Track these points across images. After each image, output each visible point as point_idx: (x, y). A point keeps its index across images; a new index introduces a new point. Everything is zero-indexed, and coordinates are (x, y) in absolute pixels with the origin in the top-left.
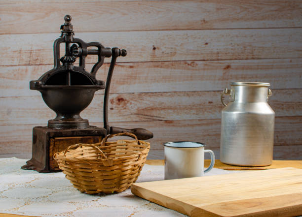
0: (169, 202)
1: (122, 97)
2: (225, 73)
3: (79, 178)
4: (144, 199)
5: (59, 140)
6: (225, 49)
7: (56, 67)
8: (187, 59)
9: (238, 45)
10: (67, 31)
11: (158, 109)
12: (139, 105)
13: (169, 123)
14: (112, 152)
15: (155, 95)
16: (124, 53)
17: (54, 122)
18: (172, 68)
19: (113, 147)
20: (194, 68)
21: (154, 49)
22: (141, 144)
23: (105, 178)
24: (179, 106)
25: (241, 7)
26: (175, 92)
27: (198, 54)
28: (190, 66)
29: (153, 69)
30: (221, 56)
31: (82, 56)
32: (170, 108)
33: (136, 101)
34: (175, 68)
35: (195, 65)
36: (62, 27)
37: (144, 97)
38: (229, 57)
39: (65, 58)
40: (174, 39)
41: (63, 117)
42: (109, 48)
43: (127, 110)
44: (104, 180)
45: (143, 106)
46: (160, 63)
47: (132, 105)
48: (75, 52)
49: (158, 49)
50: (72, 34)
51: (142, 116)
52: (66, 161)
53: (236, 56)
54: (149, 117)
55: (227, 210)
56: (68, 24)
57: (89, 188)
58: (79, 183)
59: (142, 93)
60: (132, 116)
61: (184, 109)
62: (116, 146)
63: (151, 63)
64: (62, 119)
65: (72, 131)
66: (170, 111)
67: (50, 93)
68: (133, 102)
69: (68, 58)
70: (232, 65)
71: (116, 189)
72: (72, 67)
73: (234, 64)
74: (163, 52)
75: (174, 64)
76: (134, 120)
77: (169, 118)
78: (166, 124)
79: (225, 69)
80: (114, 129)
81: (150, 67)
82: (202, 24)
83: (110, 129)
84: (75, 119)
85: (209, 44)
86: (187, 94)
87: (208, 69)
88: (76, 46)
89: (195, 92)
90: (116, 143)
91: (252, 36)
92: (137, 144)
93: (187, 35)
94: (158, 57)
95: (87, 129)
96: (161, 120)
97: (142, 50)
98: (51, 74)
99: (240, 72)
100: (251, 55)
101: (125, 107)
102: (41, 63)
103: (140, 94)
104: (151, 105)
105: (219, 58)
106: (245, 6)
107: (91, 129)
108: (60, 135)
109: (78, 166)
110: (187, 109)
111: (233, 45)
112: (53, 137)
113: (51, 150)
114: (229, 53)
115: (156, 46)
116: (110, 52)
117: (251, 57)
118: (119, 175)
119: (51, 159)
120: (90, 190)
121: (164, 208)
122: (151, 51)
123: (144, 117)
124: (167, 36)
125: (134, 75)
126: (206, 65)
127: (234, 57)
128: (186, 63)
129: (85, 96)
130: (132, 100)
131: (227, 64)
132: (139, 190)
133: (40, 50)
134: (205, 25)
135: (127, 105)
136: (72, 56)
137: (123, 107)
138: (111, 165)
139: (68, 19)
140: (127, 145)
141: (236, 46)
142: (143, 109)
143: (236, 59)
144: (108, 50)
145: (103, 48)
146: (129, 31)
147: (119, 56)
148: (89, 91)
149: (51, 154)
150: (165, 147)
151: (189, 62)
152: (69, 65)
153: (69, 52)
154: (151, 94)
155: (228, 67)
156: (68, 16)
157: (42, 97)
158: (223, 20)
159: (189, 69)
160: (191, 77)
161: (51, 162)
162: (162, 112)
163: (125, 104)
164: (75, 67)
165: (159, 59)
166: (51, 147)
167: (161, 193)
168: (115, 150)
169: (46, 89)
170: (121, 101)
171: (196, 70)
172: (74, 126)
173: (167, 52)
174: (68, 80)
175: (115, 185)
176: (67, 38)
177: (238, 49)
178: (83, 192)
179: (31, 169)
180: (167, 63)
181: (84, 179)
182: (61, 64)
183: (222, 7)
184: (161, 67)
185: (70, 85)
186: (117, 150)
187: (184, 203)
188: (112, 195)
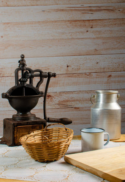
0: (88, 168)
1: (50, 95)
2: (109, 79)
3: (35, 153)
4: (72, 165)
5: (20, 128)
6: (108, 66)
7: (16, 85)
8: (86, 72)
9: (115, 63)
10: (22, 63)
11: (71, 101)
12: (59, 99)
13: (77, 109)
14: (51, 135)
15: (69, 93)
16: (54, 75)
17: (16, 116)
18: (78, 78)
19: (51, 131)
20: (90, 77)
21: (68, 66)
22: (67, 130)
23: (49, 153)
24: (82, 99)
25: (117, 41)
26: (80, 91)
27: (92, 69)
28: (88, 76)
29: (67, 78)
30: (106, 70)
31: (31, 78)
32: (77, 100)
33: (58, 96)
34: (80, 78)
35: (91, 75)
36: (19, 62)
37: (62, 94)
38: (110, 71)
39: (22, 80)
40: (79, 61)
41: (21, 114)
42: (46, 73)
43: (53, 102)
44: (49, 154)
45: (62, 99)
46: (71, 74)
47: (56, 99)
48: (27, 76)
49: (70, 66)
50: (25, 65)
51: (61, 105)
52: (27, 144)
53: (114, 70)
54: (65, 106)
55: (123, 175)
56: (23, 60)
57: (40, 159)
58: (35, 156)
59: (62, 92)
60: (56, 105)
61: (85, 101)
62: (53, 131)
63: (66, 75)
64: (21, 115)
65: (27, 122)
66: (77, 102)
67: (13, 100)
68: (56, 97)
69: (23, 80)
70: (112, 75)
71: (55, 159)
72: (25, 85)
73: (113, 74)
74: (73, 68)
75: (79, 75)
76: (57, 108)
77: (77, 106)
78: (75, 110)
79: (108, 77)
80: (50, 119)
81: (65, 77)
82: (95, 52)
83: (47, 119)
84: (28, 115)
85: (99, 64)
86: (87, 92)
87: (98, 78)
88: (28, 72)
89: (91, 91)
90: (53, 129)
91: (123, 58)
92: (65, 130)
93: (86, 58)
94: (70, 71)
95: (35, 120)
96: (73, 107)
97: (61, 67)
98: (14, 89)
99: (117, 79)
100: (123, 68)
101: (51, 100)
102: (3, 76)
103: (60, 93)
104: (67, 99)
105: (105, 71)
106: (120, 41)
107: (38, 120)
108: (20, 124)
109: (34, 147)
110: (87, 101)
111: (112, 63)
112: (16, 126)
113: (15, 133)
114: (110, 68)
115: (68, 65)
116: (46, 75)
117: (123, 70)
118: (58, 151)
119: (15, 139)
120: (41, 160)
121: (85, 172)
122: (66, 68)
123: (63, 106)
124: (75, 59)
125: (56, 82)
126: (97, 75)
127: (113, 70)
128: (86, 74)
129: (34, 101)
130: (55, 96)
131: (109, 75)
132: (69, 160)
133: (3, 68)
134: (96, 52)
135: (53, 99)
136: (25, 78)
137: (50, 100)
138: (53, 146)
139: (23, 57)
140: (59, 131)
141: (114, 64)
142: (62, 101)
143: (114, 71)
144: (45, 74)
145: (43, 73)
146: (53, 56)
147: (52, 77)
148: (36, 98)
149: (15, 136)
150: (82, 132)
151: (88, 74)
152: (24, 83)
153: (24, 76)
154: (67, 93)
155: (110, 76)
156: (23, 55)
157: (9, 103)
158: (107, 49)
159: (88, 78)
160: (89, 82)
161: (15, 140)
162: (73, 103)
163: (52, 99)
164: (27, 84)
165: (70, 72)
166: (15, 132)
167: (82, 162)
168: (52, 133)
169: (11, 98)
170: (49, 97)
171: (92, 78)
172: (28, 119)
173: (75, 68)
174: (23, 92)
175: (55, 157)
176: (23, 68)
177: (115, 66)
178: (36, 161)
179: (3, 144)
180: (75, 75)
181: (37, 154)
182: (19, 83)
183: (106, 42)
184: (72, 77)
185: (24, 96)
186: (53, 133)
187: (97, 170)
188: (53, 162)
